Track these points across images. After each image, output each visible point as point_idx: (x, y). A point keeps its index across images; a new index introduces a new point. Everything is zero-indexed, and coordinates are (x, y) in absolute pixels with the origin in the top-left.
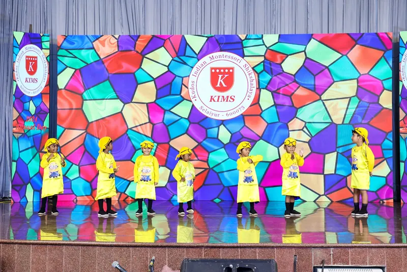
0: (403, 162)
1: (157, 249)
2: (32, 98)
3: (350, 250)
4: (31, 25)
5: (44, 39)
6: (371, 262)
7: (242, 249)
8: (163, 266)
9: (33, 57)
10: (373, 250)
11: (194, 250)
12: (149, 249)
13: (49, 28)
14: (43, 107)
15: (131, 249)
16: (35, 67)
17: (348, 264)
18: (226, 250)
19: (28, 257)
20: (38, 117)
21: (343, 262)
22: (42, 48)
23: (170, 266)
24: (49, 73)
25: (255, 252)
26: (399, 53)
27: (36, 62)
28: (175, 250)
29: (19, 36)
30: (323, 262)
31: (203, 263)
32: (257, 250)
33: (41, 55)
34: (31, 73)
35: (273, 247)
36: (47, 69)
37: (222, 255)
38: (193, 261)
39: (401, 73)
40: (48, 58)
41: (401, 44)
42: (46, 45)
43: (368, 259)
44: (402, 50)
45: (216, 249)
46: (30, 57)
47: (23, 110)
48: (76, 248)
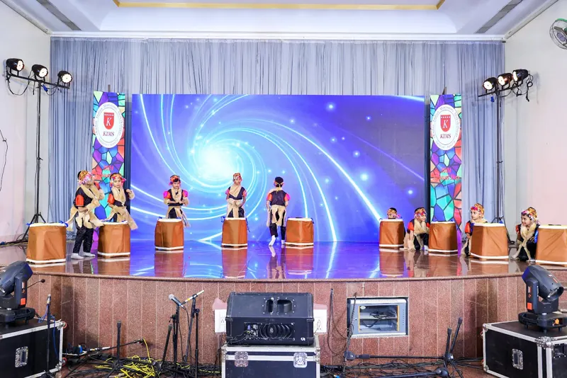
0: (433, 207)
1: (210, 284)
2: (109, 150)
3: (379, 284)
4: (109, 86)
5: (121, 97)
6: (396, 294)
7: (285, 284)
8: (215, 298)
9: (110, 114)
10: (399, 283)
11: (243, 284)
12: (202, 283)
13: (125, 88)
14: (119, 158)
15: (186, 283)
16: (112, 122)
17: (377, 295)
18: (271, 285)
19: (97, 290)
20: (115, 167)
21: (373, 294)
22: (118, 106)
23: (221, 299)
24: (125, 128)
25: (296, 287)
26: (430, 113)
27: (113, 117)
28: (225, 284)
29: (98, 95)
30: (355, 294)
31: (248, 296)
32: (298, 284)
33: (118, 112)
34: (109, 127)
35: (312, 282)
36: (123, 123)
37: (268, 289)
38: (238, 294)
39: (432, 131)
40: (124, 114)
41: (432, 106)
42: (122, 103)
43: (394, 290)
44: (432, 111)
45: (262, 284)
46: (108, 114)
47: (101, 160)
48: (139, 282)
